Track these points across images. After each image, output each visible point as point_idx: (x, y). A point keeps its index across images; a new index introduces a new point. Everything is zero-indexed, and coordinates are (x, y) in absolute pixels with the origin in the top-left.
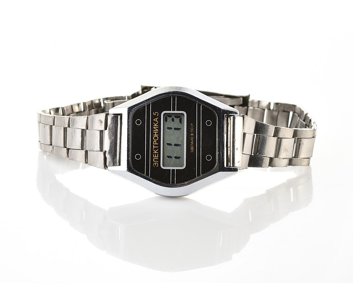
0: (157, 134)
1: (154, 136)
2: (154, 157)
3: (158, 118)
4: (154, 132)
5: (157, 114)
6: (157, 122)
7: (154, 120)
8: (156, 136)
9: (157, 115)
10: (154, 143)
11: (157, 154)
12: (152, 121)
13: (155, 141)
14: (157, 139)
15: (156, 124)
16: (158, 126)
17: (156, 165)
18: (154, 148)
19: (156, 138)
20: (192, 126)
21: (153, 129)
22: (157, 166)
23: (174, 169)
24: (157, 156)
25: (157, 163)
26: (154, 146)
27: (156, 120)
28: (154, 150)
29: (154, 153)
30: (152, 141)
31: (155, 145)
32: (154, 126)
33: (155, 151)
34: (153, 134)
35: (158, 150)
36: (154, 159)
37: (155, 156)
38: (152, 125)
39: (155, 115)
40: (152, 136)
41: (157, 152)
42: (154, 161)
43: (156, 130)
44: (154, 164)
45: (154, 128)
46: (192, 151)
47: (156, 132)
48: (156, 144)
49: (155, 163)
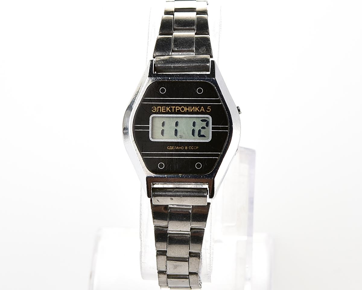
0: (187, 110)
1: (185, 107)
2: (162, 107)
3: (204, 111)
4: (189, 107)
5: (209, 110)
6: (200, 110)
7: (202, 107)
8: (185, 109)
9: (207, 111)
10: (178, 107)
11: (166, 110)
12: (201, 106)
13: (180, 108)
14: (182, 111)
15: (198, 110)
16: (196, 111)
17: (154, 109)
18: (172, 108)
19: (183, 109)
20: (195, 148)
21: (192, 106)
22: (152, 111)
23: (150, 129)
24: (164, 110)
25: (156, 111)
26: (175, 107)
27: (202, 109)
28: (170, 107)
29: (166, 107)
30: (180, 106)
31: (175, 109)
32: (196, 107)
33: (169, 109)
34: (187, 106)
35: (170, 111)
36: (160, 107)
37: (164, 108)
38: (197, 106)
39: (208, 108)
40: (184, 105)
41: (168, 110)
42: (158, 107)
43: (191, 109)
44: (155, 107)
45: (194, 107)
46: (168, 148)
47: (189, 109)
48: (177, 109)
49: (156, 109)
